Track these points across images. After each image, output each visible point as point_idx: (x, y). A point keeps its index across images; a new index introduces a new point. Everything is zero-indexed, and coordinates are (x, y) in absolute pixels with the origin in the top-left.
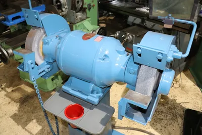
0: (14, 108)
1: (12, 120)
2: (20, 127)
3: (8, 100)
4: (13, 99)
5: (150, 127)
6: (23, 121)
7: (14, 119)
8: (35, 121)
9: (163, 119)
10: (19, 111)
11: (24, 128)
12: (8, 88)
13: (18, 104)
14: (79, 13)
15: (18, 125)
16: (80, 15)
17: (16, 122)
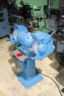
0: (10, 58)
1: (8, 61)
2: (9, 64)
3: (10, 55)
4: (11, 55)
5: (54, 78)
6: (11, 62)
7: (9, 61)
8: (14, 63)
9: (62, 77)
10: (11, 59)
11: (10, 64)
12: (11, 51)
13: (12, 57)
14: (36, 28)
15: (9, 63)
16: (36, 29)
17: (9, 62)
